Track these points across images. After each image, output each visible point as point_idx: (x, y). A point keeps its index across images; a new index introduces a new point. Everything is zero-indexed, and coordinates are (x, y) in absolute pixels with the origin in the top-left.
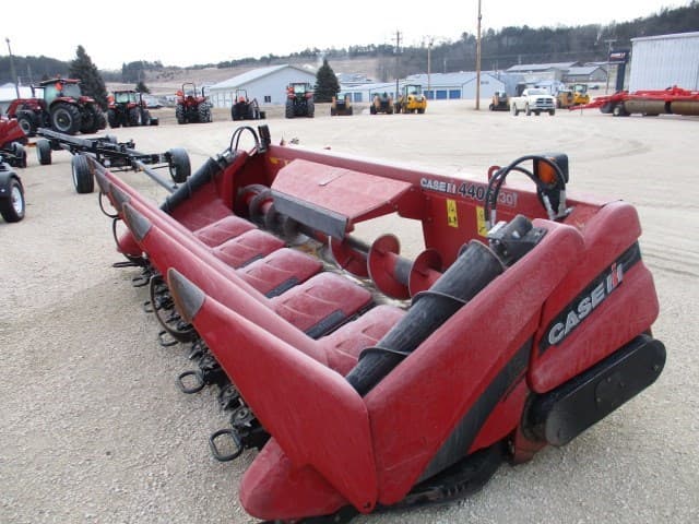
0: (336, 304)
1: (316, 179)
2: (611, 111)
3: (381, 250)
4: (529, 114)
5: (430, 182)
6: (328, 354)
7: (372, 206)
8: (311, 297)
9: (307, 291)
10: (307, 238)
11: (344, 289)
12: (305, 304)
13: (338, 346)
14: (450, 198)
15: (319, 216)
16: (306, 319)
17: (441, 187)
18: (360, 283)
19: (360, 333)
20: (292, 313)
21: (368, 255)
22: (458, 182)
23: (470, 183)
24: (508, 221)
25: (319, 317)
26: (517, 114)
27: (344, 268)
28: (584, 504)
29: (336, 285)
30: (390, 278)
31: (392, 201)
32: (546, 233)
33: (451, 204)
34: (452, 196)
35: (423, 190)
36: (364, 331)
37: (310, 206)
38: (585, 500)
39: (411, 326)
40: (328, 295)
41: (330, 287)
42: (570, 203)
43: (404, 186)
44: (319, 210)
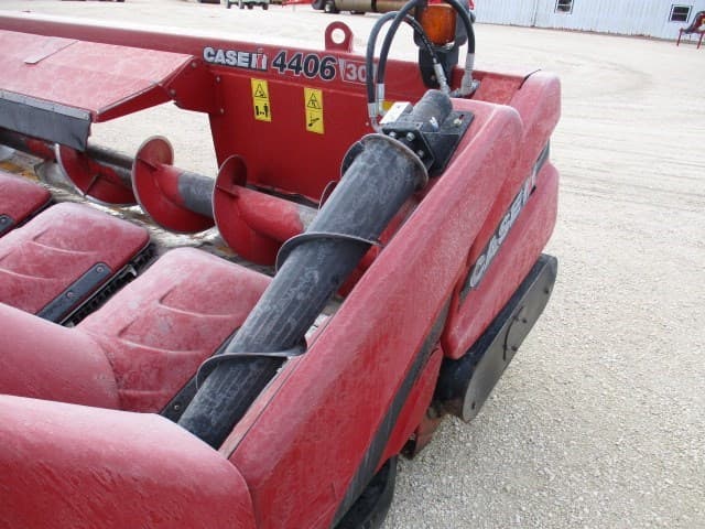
0: (92, 254)
1: (18, 55)
2: (322, 8)
3: (150, 162)
4: (243, 8)
5: (220, 52)
6: (107, 351)
7: (131, 92)
8: (47, 249)
9: (35, 238)
10: (12, 150)
11: (100, 229)
12: (37, 260)
13: (122, 332)
14: (259, 76)
15: (34, 113)
16: (43, 286)
17: (241, 60)
18: (116, 213)
19: (156, 303)
20: (17, 280)
21: (132, 173)
22: (271, 51)
23: (291, 51)
24: (414, 101)
25: (65, 280)
26: (229, 7)
27: (88, 192)
28: (508, 488)
29: (86, 223)
30: (171, 204)
31: (166, 82)
32: (473, 118)
33: (259, 86)
34: (260, 74)
35: (209, 65)
36: (162, 300)
37: (14, 98)
38: (508, 483)
39: (295, 301)
40: (75, 241)
41: (75, 227)
42: (479, 76)
43: (181, 60)
44: (30, 103)
